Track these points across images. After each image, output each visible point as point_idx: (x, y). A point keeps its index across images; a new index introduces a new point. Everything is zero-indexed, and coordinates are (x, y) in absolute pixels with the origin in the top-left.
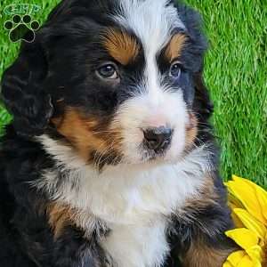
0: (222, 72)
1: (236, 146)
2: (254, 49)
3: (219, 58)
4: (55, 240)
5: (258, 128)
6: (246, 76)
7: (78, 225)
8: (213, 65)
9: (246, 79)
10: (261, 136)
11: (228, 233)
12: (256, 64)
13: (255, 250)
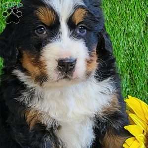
0: (124, 39)
1: (132, 80)
2: (141, 25)
3: (122, 31)
4: (30, 131)
5: (144, 69)
6: (137, 40)
7: (42, 123)
8: (118, 35)
9: (137, 42)
10: (146, 74)
11: (125, 127)
12: (142, 34)
13: (141, 137)
